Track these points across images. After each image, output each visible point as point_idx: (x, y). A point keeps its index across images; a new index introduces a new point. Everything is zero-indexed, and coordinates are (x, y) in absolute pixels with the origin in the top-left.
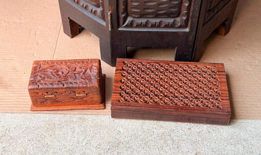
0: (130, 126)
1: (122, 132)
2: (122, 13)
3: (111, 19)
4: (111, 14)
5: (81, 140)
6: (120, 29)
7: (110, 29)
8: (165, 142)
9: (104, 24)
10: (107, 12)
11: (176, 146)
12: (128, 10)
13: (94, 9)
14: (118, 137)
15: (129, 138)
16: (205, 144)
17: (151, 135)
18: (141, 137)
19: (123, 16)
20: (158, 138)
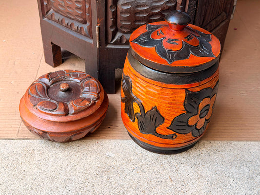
0: (121, 150)
1: (112, 156)
2: (111, 27)
3: (99, 33)
4: (99, 28)
5: (65, 165)
6: (108, 46)
7: (97, 47)
8: (162, 165)
9: (91, 42)
10: (95, 25)
11: (174, 169)
12: (118, 23)
13: (80, 26)
14: (108, 161)
15: (120, 163)
16: (206, 166)
17: (146, 159)
18: (135, 161)
19: (112, 30)
20: (153, 162)
